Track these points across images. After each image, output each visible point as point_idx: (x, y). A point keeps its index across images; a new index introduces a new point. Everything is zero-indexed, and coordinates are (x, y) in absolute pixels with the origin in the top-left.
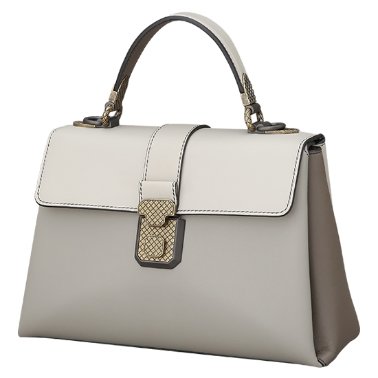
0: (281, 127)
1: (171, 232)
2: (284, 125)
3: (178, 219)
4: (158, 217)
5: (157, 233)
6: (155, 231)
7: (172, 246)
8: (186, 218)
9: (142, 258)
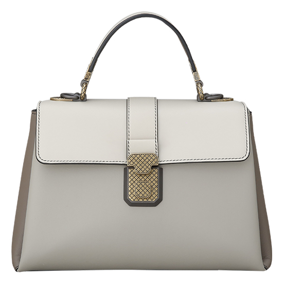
0: (220, 97)
1: (154, 178)
2: (222, 96)
3: (159, 168)
4: (145, 167)
5: (143, 180)
6: (141, 178)
7: (156, 189)
8: (163, 167)
9: (132, 200)
